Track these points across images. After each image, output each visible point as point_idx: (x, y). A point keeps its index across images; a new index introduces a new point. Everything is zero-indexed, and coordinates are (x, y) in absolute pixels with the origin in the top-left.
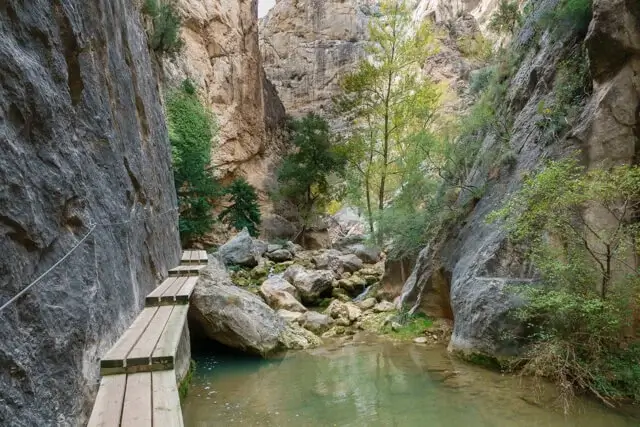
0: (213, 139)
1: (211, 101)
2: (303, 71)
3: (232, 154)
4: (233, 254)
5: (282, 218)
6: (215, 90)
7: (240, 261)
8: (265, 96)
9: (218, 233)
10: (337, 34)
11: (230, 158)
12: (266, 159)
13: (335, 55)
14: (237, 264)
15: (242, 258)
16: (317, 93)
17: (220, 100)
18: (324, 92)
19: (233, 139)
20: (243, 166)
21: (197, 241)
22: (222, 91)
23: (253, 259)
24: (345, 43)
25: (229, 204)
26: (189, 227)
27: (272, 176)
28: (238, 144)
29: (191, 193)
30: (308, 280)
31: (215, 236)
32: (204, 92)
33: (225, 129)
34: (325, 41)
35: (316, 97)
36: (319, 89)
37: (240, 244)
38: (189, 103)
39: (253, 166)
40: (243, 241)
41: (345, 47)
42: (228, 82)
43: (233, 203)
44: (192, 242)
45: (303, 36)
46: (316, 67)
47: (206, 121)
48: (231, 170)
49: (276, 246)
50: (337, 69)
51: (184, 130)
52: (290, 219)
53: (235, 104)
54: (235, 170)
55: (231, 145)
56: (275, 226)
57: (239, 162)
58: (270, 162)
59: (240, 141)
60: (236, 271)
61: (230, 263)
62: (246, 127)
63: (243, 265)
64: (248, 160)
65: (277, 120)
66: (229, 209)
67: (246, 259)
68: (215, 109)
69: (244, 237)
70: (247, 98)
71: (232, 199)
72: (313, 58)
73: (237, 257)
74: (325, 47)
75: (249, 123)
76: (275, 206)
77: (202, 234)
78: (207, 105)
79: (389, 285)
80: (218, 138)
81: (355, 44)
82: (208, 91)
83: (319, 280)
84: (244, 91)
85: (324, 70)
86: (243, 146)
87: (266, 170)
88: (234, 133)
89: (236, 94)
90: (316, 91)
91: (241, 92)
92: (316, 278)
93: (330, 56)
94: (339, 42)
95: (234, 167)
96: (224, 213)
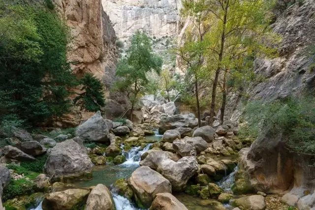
0: (69, 45)
1: (66, 18)
2: (115, 22)
3: (82, 58)
4: (89, 134)
5: (115, 102)
6: (69, 11)
7: (95, 139)
8: (103, 22)
9: (74, 114)
10: (134, 3)
11: (81, 60)
12: (104, 63)
13: (133, 14)
14: (93, 141)
15: (96, 137)
16: (123, 34)
17: (73, 18)
18: (127, 33)
19: (83, 47)
20: (89, 67)
21: (57, 121)
22: (75, 12)
23: (106, 136)
24: (138, 8)
25: (80, 92)
26: (50, 110)
27: (108, 74)
28: (86, 51)
29: (51, 83)
30: (177, 169)
31: (71, 116)
32: (62, 10)
33: (77, 39)
34: (127, 6)
35: (122, 36)
36: (124, 32)
37: (96, 125)
38: (50, 15)
39: (95, 67)
40: (98, 122)
41: (138, 10)
42: (79, 6)
43: (84, 91)
44: (52, 121)
45: (115, 3)
46: (122, 20)
47: (64, 31)
48: (81, 68)
49: (118, 124)
50: (134, 22)
51: (46, 34)
52: (120, 102)
53: (84, 23)
54: (84, 68)
55: (81, 50)
56: (111, 107)
57: (86, 63)
58: (106, 65)
59: (87, 49)
60: (92, 148)
61: (87, 141)
62: (92, 40)
63: (97, 142)
64: (92, 63)
65: (110, 38)
66: (81, 96)
67: (100, 138)
68: (69, 24)
69: (98, 119)
70: (92, 19)
71: (83, 88)
72: (120, 14)
73: (92, 136)
74: (127, 9)
75: (93, 38)
76: (110, 94)
77: (61, 115)
78: (64, 20)
79: (261, 175)
80: (72, 45)
81: (143, 9)
82: (65, 11)
83: (188, 169)
84: (90, 14)
85: (127, 21)
86: (89, 52)
87: (104, 70)
88: (83, 43)
89: (85, 16)
90: (122, 32)
91: (88, 14)
92: (185, 167)
93: (130, 14)
94: (134, 7)
95: (84, 66)
96: (77, 99)
